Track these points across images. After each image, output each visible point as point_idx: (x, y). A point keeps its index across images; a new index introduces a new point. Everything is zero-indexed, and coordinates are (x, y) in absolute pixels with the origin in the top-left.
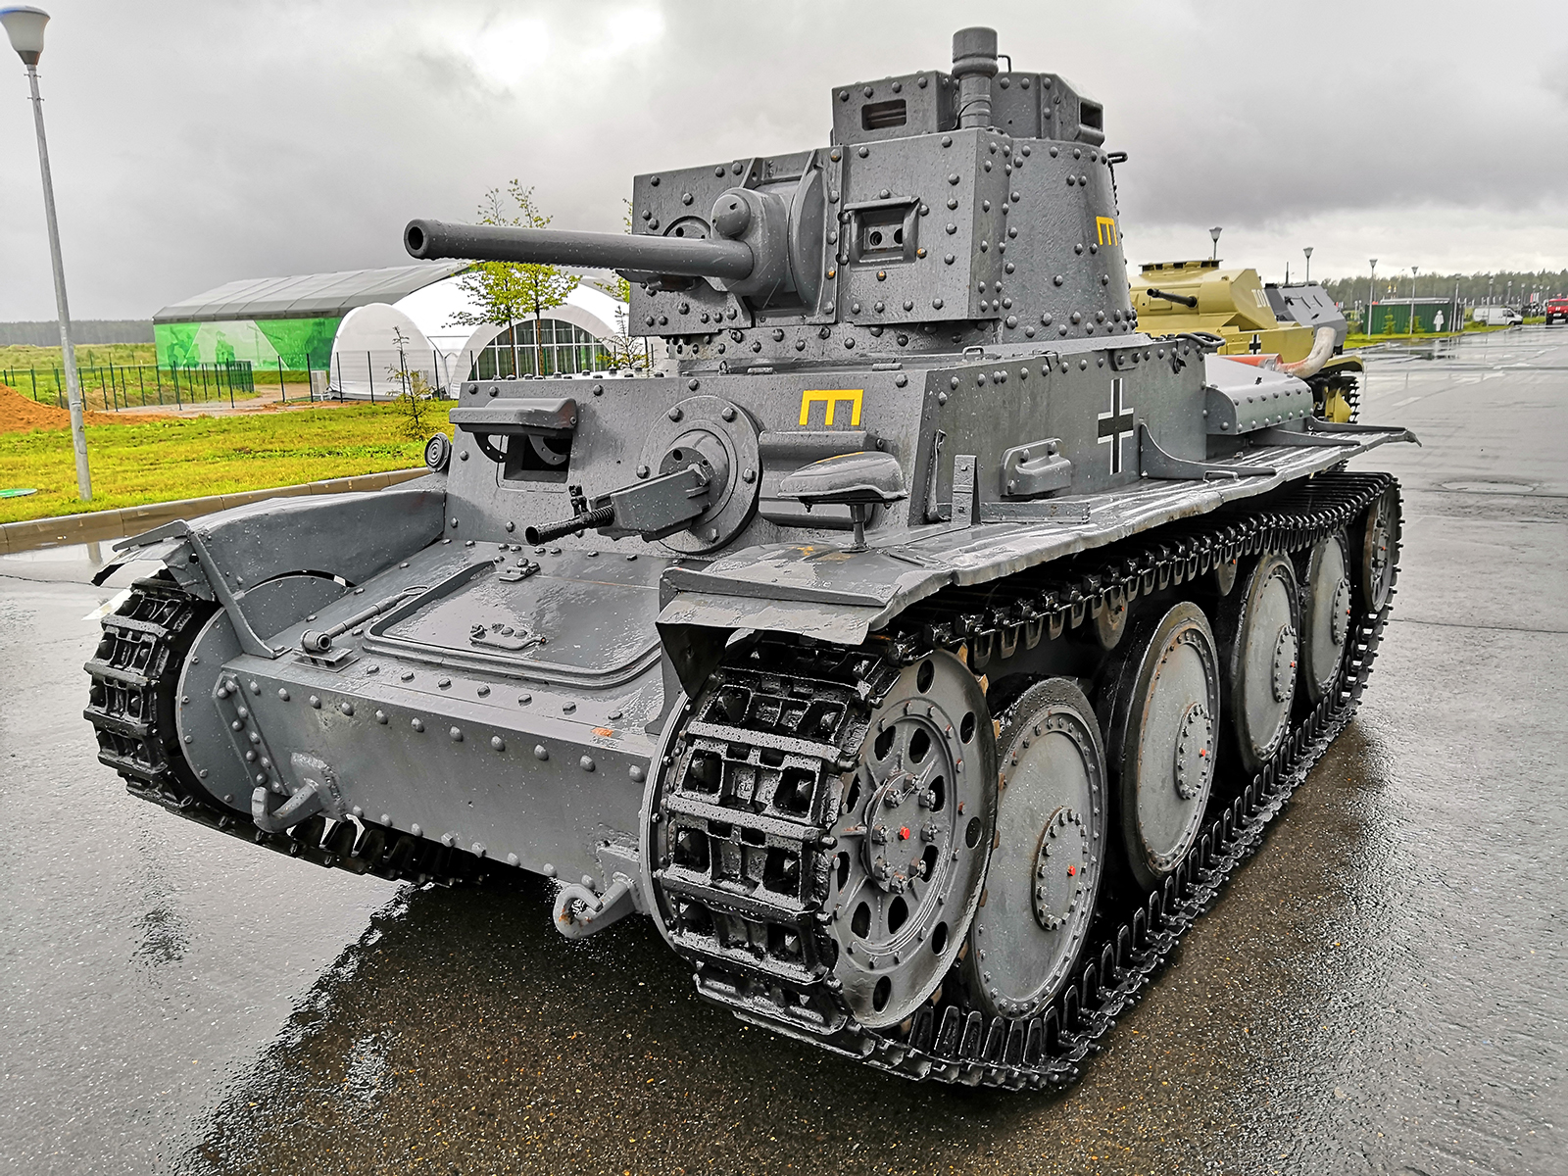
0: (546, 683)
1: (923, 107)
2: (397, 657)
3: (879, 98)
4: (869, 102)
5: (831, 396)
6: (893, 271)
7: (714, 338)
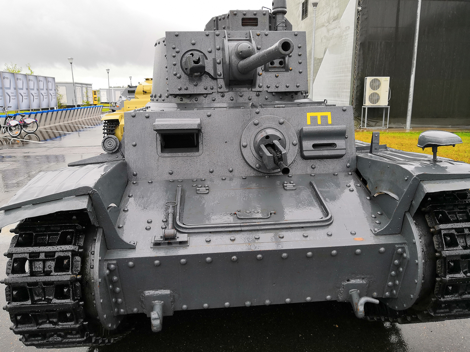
0: (302, 227)
1: (264, 21)
2: (210, 232)
3: (248, 16)
4: (245, 17)
5: (319, 115)
6: (281, 75)
7: (208, 95)
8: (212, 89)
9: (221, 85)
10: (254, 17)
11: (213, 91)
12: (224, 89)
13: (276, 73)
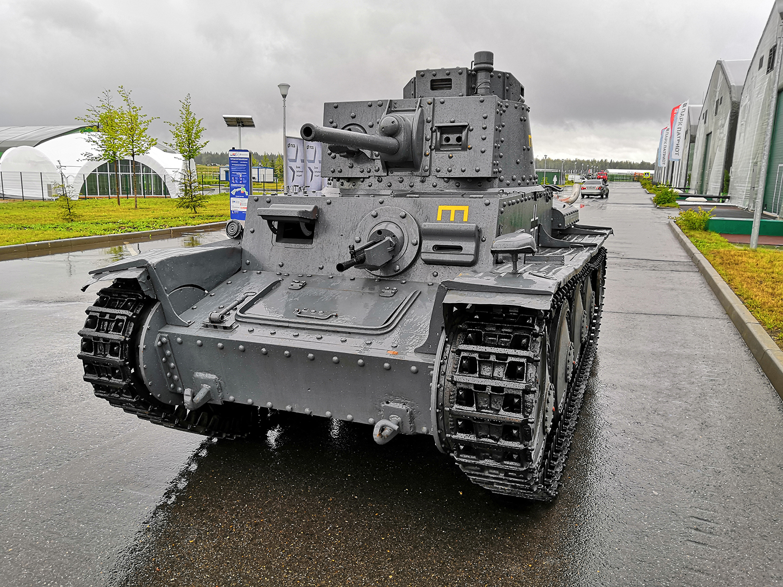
0: (349, 333)
1: (460, 84)
2: (260, 324)
3: (439, 77)
4: (434, 78)
5: (453, 209)
6: (456, 155)
7: (366, 180)
8: (369, 172)
9: (379, 168)
10: (448, 77)
11: (370, 174)
12: (381, 173)
13: (450, 152)
